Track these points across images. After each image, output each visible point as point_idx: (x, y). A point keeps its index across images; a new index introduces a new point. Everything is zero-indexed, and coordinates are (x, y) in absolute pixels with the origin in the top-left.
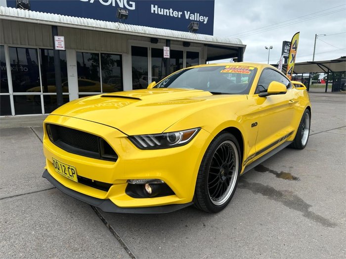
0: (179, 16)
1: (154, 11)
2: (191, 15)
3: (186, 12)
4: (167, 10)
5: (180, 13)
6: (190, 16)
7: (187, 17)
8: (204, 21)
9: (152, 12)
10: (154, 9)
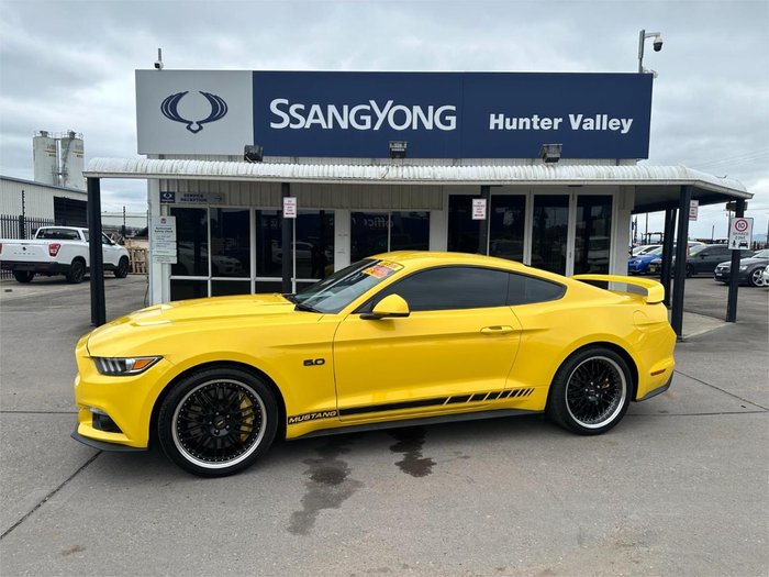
0: (556, 127)
1: (497, 125)
2: (585, 120)
3: (572, 117)
4: (527, 120)
5: (557, 121)
6: (582, 123)
7: (575, 126)
8: (622, 128)
9: (492, 127)
10: (497, 122)
